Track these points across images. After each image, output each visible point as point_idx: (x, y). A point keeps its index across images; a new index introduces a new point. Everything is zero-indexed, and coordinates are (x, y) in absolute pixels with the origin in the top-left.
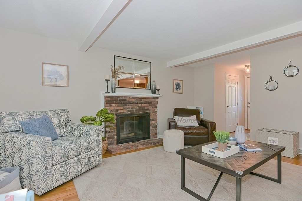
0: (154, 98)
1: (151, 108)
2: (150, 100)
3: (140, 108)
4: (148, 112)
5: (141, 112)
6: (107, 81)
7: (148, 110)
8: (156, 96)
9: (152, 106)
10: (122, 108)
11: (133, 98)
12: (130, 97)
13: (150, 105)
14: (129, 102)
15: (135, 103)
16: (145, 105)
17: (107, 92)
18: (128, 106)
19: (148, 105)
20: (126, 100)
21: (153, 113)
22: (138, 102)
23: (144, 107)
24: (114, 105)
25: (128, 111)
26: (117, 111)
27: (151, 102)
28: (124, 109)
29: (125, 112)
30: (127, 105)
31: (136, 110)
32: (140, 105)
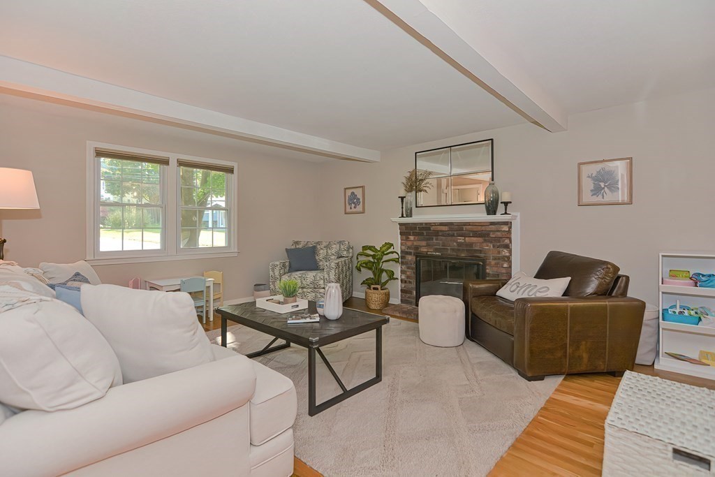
0: (492, 223)
1: (488, 247)
2: (483, 228)
3: (460, 244)
4: (482, 255)
5: (463, 255)
6: (402, 198)
7: (481, 250)
8: (498, 217)
9: (491, 242)
10: (424, 243)
11: (442, 224)
12: (435, 224)
13: (485, 241)
14: (437, 233)
15: (449, 235)
16: (474, 239)
17: (402, 216)
18: (437, 239)
19: (480, 239)
20: (430, 230)
21: (495, 259)
22: (455, 233)
23: (471, 244)
24: (412, 238)
25: (436, 250)
26: (417, 248)
27: (488, 235)
28: (428, 245)
29: (431, 252)
30: (434, 238)
31: (453, 250)
32: (461, 240)
